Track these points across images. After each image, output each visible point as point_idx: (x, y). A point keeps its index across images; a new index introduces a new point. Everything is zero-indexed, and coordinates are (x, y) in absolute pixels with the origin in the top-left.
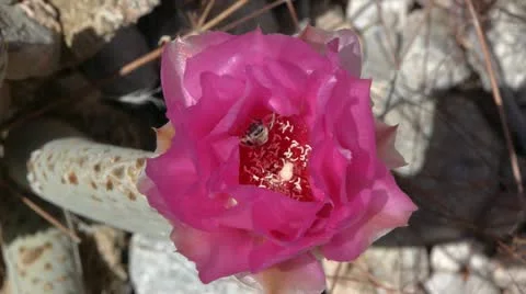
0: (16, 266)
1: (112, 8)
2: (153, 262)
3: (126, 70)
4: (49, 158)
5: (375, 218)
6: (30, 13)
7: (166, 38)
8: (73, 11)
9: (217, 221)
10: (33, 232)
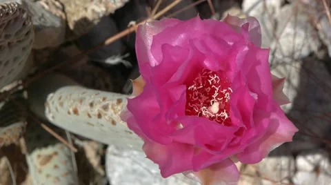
0: (35, 167)
1: (98, 3)
2: (121, 164)
3: (109, 41)
4: (60, 99)
5: (272, 137)
6: (46, 7)
7: (133, 23)
8: (73, 6)
9: (171, 138)
10: (46, 146)
